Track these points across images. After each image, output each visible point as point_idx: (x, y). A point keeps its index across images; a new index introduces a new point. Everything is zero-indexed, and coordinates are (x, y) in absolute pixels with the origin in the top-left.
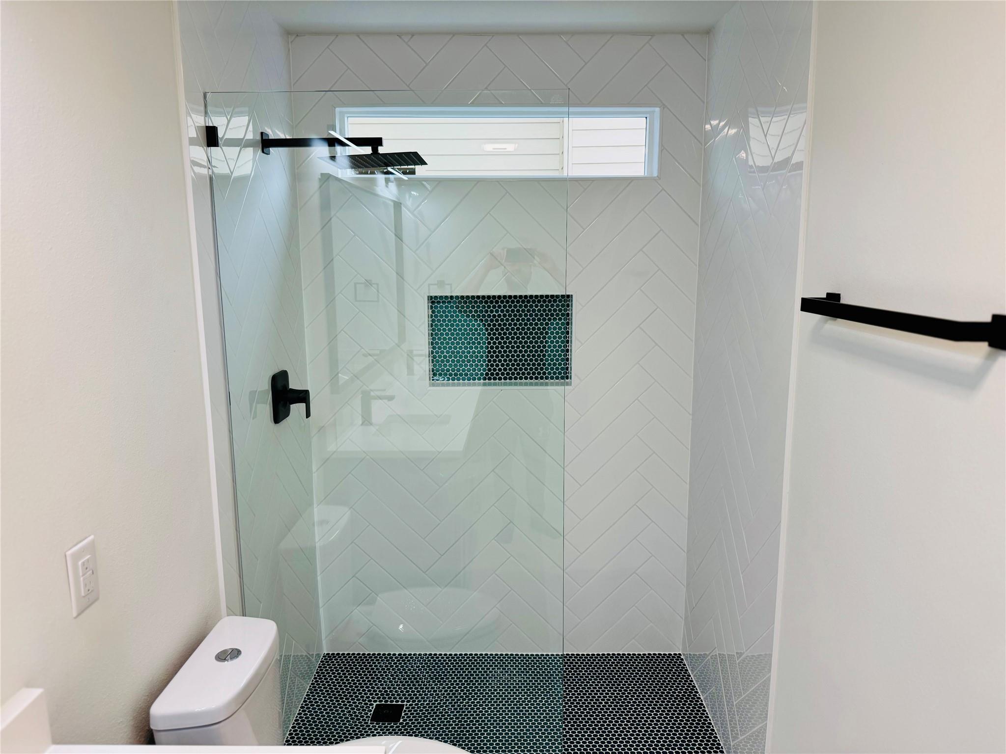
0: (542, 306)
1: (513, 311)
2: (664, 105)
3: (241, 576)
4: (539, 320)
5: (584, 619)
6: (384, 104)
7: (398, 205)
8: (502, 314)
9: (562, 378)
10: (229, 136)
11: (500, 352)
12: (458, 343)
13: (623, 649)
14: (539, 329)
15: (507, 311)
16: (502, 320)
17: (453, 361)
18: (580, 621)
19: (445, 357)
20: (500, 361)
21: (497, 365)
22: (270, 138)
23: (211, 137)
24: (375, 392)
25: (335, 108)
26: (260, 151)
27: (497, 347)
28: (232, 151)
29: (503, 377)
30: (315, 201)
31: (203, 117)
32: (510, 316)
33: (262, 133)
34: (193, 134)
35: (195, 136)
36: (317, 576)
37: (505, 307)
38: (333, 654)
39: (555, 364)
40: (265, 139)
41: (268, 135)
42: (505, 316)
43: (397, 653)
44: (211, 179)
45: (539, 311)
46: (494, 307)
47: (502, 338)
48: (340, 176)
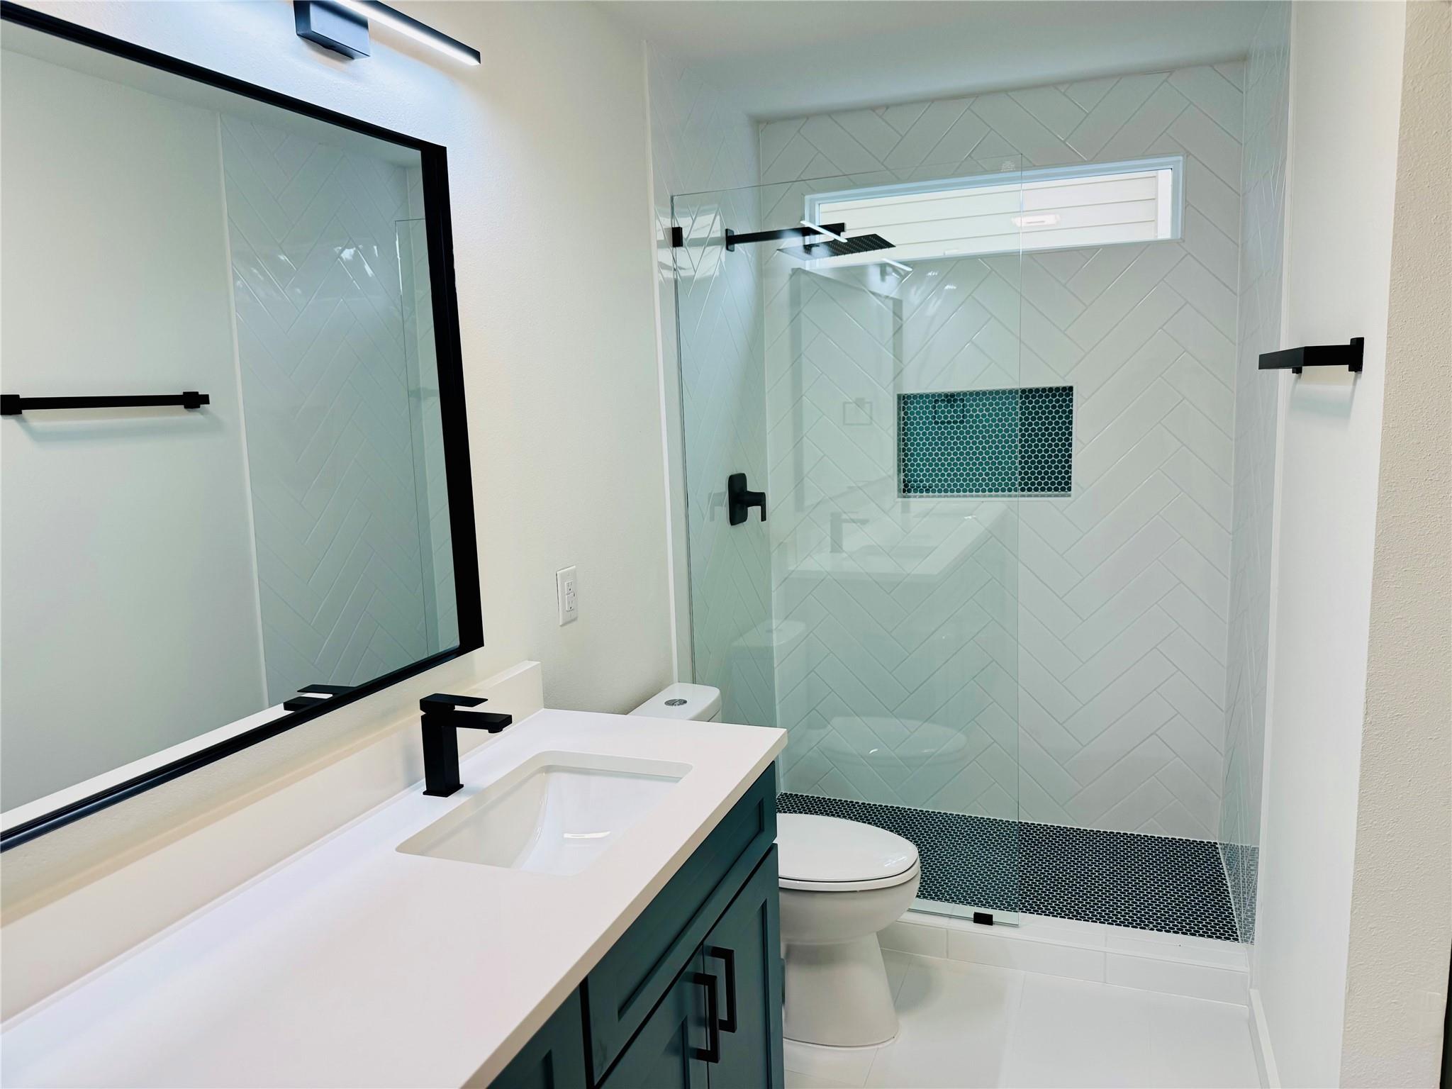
0: (1037, 402)
1: (1000, 409)
2: (1187, 152)
3: (693, 661)
4: (1033, 419)
5: (1088, 785)
6: (856, 186)
7: (898, 304)
8: (987, 414)
9: (1063, 489)
10: (693, 236)
11: (984, 458)
12: (933, 449)
13: (1138, 829)
14: (1033, 430)
15: (994, 410)
16: (987, 421)
17: (928, 470)
18: (1081, 788)
19: (918, 465)
20: (984, 469)
21: (980, 475)
22: (735, 234)
23: (677, 237)
24: (849, 514)
25: (804, 196)
26: (724, 248)
27: (981, 453)
28: (695, 252)
29: (987, 489)
30: (784, 296)
31: (670, 220)
32: (997, 415)
33: (727, 230)
34: (661, 236)
35: (663, 238)
36: (775, 705)
37: (991, 404)
38: (791, 794)
39: (1053, 473)
40: (730, 236)
41: (733, 232)
42: (990, 415)
43: (860, 802)
44: (676, 281)
45: (1034, 408)
46: (978, 405)
47: (987, 442)
48: (807, 268)
